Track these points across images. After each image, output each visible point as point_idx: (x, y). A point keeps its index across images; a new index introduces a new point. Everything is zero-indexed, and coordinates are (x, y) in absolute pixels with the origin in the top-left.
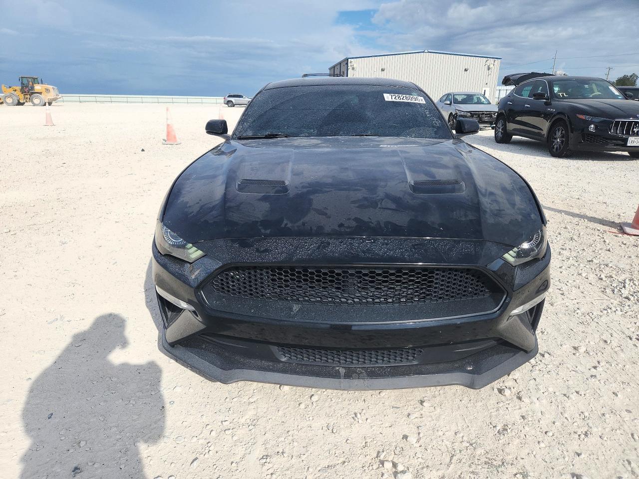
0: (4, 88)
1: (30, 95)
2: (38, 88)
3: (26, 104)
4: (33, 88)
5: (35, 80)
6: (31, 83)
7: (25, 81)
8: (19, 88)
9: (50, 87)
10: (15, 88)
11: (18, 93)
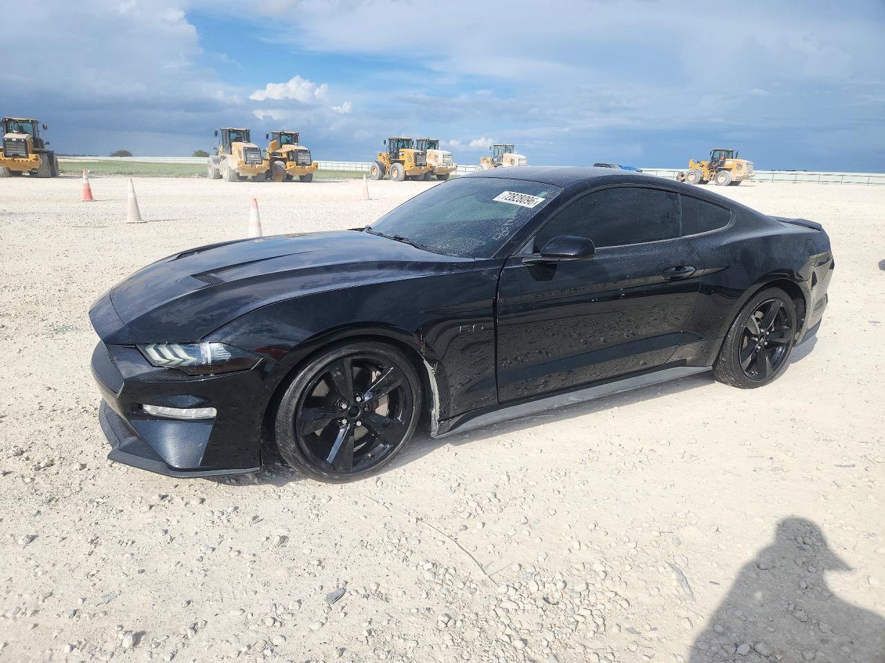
0: (691, 162)
1: (717, 172)
2: (729, 163)
3: (710, 182)
4: (722, 163)
5: (729, 154)
6: (723, 157)
7: (716, 156)
8: (706, 163)
9: (744, 162)
10: (703, 163)
11: (705, 169)
